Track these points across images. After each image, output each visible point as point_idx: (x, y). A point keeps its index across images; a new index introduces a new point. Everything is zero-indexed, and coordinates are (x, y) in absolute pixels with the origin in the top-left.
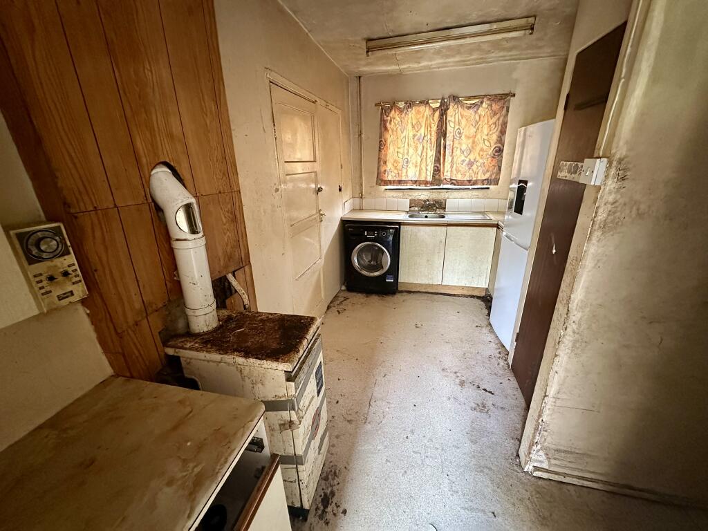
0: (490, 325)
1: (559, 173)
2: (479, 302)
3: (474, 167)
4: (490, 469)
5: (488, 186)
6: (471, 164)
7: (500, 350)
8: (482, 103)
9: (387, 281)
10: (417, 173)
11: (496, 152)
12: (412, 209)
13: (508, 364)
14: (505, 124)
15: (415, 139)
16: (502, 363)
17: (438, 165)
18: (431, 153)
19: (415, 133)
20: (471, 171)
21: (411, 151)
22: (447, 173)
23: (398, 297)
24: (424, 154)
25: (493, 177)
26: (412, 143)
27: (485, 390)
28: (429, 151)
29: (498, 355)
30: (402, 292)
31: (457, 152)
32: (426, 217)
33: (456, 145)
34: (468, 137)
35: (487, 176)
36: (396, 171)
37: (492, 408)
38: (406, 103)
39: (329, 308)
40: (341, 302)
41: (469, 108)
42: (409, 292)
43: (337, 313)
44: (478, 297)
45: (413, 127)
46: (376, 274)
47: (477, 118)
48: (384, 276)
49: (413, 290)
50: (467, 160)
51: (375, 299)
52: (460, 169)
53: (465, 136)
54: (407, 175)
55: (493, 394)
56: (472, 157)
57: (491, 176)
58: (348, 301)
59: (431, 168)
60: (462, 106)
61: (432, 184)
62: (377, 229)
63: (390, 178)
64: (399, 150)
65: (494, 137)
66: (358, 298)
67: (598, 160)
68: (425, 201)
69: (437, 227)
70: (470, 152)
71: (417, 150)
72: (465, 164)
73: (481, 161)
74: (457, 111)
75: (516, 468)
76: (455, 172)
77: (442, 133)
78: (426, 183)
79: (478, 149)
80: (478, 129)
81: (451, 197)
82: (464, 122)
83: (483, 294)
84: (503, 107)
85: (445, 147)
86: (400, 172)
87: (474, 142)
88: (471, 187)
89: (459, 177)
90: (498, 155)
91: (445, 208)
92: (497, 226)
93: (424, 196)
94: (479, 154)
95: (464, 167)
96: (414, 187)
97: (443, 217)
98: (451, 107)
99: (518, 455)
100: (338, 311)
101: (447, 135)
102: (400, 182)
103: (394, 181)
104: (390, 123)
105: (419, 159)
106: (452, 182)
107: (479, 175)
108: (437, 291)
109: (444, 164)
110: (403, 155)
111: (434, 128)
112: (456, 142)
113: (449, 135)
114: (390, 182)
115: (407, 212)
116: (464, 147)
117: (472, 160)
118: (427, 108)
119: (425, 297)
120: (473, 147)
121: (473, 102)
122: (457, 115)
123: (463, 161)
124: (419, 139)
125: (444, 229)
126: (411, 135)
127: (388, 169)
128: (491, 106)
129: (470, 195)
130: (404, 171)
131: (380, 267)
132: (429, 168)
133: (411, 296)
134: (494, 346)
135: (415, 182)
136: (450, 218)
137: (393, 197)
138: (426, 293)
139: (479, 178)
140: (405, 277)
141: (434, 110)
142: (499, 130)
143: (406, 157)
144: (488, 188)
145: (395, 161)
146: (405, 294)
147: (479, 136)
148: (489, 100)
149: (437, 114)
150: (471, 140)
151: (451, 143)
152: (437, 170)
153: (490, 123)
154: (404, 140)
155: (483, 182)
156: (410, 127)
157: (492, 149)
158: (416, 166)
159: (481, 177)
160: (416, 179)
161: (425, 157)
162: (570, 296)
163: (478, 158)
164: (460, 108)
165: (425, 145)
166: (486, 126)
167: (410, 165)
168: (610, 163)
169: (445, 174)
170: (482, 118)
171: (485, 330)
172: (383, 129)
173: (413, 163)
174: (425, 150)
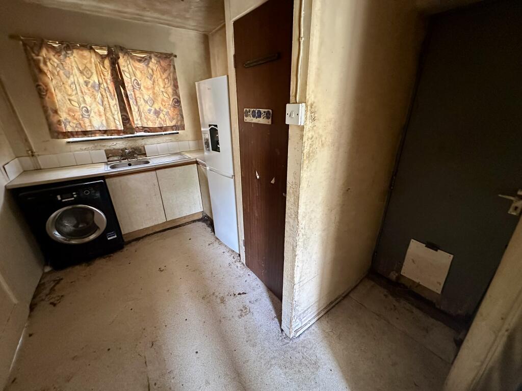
1: (245, 118)
5: (178, 131)
6: (157, 113)
7: (233, 256)
8: (150, 58)
9: (109, 239)
10: (104, 122)
11: (176, 102)
12: (111, 159)
13: (242, 264)
14: (175, 80)
15: (89, 86)
16: (239, 264)
17: (125, 114)
18: (114, 102)
19: (86, 79)
20: (159, 119)
21: (88, 99)
23: (127, 249)
24: (105, 102)
25: (179, 124)
26: (87, 91)
27: (239, 294)
28: (110, 100)
29: (234, 260)
30: (130, 242)
31: (141, 102)
32: (130, 165)
33: (138, 95)
34: (148, 89)
35: (173, 123)
36: (75, 121)
37: (251, 305)
38: (61, 43)
39: (32, 307)
41: (140, 61)
42: (138, 239)
43: (52, 306)
44: (199, 220)
45: (81, 72)
47: (150, 71)
48: (103, 236)
49: (141, 236)
50: (153, 109)
53: (144, 87)
55: (245, 293)
56: (157, 106)
59: (118, 116)
60: (133, 58)
61: (124, 132)
62: (76, 189)
63: (70, 129)
64: (71, 98)
65: (170, 90)
67: (300, 104)
69: (147, 173)
70: (154, 102)
71: (95, 99)
72: (152, 113)
73: (165, 110)
74: (128, 63)
76: (145, 121)
77: (119, 82)
78: (118, 132)
79: (159, 99)
80: (154, 82)
82: (138, 73)
84: (170, 65)
85: (127, 97)
86: (81, 122)
87: (154, 93)
88: (163, 133)
89: (150, 125)
90: (178, 106)
91: (145, 154)
92: (197, 162)
94: (162, 104)
95: (152, 116)
96: (105, 137)
97: (148, 162)
98: (121, 57)
99: (282, 330)
101: (126, 85)
102: (85, 133)
103: (77, 132)
104: (45, 63)
105: (102, 109)
108: (164, 228)
110: (79, 103)
111: (108, 76)
112: (137, 92)
113: (128, 86)
114: (72, 134)
115: (106, 163)
116: (146, 97)
117: (158, 109)
118: (93, 55)
121: (144, 56)
122: (129, 66)
123: (150, 110)
124: (93, 87)
125: (153, 173)
126: (81, 81)
127: (62, 119)
128: (159, 61)
130: (87, 121)
131: (95, 228)
132: (116, 117)
133: (141, 242)
136: (154, 162)
137: (82, 150)
138: (155, 233)
139: (168, 125)
140: (127, 228)
141: (103, 57)
142: (172, 84)
143: (83, 105)
144: (178, 133)
145: (70, 110)
146: (133, 243)
147: (157, 88)
148: (156, 56)
149: (107, 63)
150: (150, 92)
151: (132, 93)
152: (126, 120)
153: (164, 77)
154: (73, 86)
155: (172, 128)
156: (76, 71)
157: (172, 100)
158: (100, 116)
159: (169, 123)
160: (105, 129)
161: (107, 106)
162: (298, 212)
163: (162, 108)
164: (131, 60)
165: (104, 94)
166: (160, 80)
167: (92, 114)
168: (307, 106)
169: (136, 122)
170: (155, 72)
171: (216, 244)
173: (95, 113)
174: (106, 99)
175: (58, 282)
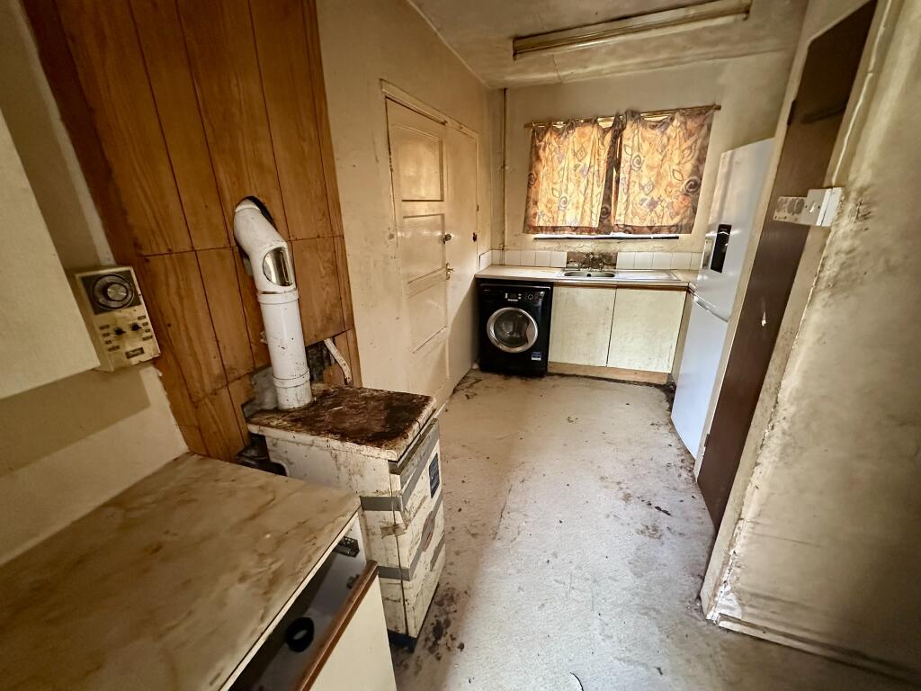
0: (671, 423)
1: (776, 214)
2: (658, 392)
3: (658, 209)
4: (658, 612)
5: (678, 235)
6: (653, 204)
7: (683, 457)
8: (672, 119)
9: (533, 359)
10: (579, 217)
11: (691, 187)
12: (570, 265)
13: (693, 476)
14: (704, 149)
15: (578, 171)
16: (685, 474)
17: (608, 206)
18: (599, 190)
19: (577, 162)
20: (653, 214)
21: (571, 187)
22: (619, 217)
23: (546, 381)
24: (589, 191)
25: (685, 222)
26: (573, 177)
27: (658, 508)
28: (595, 188)
29: (681, 464)
30: (552, 375)
31: (635, 189)
32: (589, 275)
33: (634, 177)
34: (651, 168)
35: (676, 220)
36: (550, 215)
37: (667, 533)
38: (566, 123)
39: (455, 391)
40: (471, 385)
41: (653, 127)
42: (562, 375)
43: (465, 398)
44: (657, 386)
45: (575, 154)
46: (519, 349)
47: (665, 139)
48: (529, 353)
49: (567, 373)
50: (649, 199)
51: (515, 382)
52: (638, 211)
53: (647, 166)
54: (564, 220)
55: (669, 514)
56: (655, 195)
57: (681, 220)
58: (480, 383)
59: (597, 210)
60: (644, 125)
61: (598, 231)
62: (523, 291)
63: (541, 223)
64: (555, 186)
65: (689, 167)
66: (495, 380)
67: (828, 191)
68: (588, 255)
69: (603, 290)
70: (653, 188)
71: (579, 186)
72: (645, 204)
73: (668, 200)
74: (636, 132)
75: (695, 614)
76: (630, 216)
77: (614, 162)
78: (590, 230)
79: (664, 183)
80: (665, 156)
81: (624, 249)
82: (645, 146)
83: (664, 381)
84: (703, 126)
85: (618, 182)
86: (555, 215)
87: (659, 174)
88: (652, 236)
89: (636, 222)
90: (693, 192)
91: (615, 265)
92: (688, 290)
93: (587, 247)
94: (666, 191)
95: (644, 208)
96: (575, 235)
97: (613, 276)
98: (628, 127)
99: (699, 598)
100: (467, 396)
101: (622, 165)
102: (554, 229)
103: (547, 227)
104: (544, 150)
105: (582, 199)
106: (626, 229)
107: (665, 220)
108: (599, 376)
109: (616, 205)
110: (560, 193)
111: (604, 156)
112: (634, 174)
113: (624, 166)
114: (541, 229)
115: (563, 269)
116: (645, 181)
117: (656, 199)
118: (595, 129)
119: (583, 382)
120: (657, 182)
121: (661, 118)
122: (636, 138)
123: (643, 200)
124: (582, 171)
125: (613, 291)
126: (572, 165)
127: (539, 212)
128: (685, 123)
129: (651, 247)
130: (561, 213)
131: (524, 340)
132: (595, 210)
133: (564, 380)
134: (676, 452)
135: (576, 229)
136: (620, 277)
137: (545, 249)
138: (585, 377)
139: (665, 223)
140: (557, 355)
141: (605, 131)
142: (696, 156)
143: (564, 194)
144: (677, 238)
145: (549, 201)
146: (556, 377)
147: (666, 166)
148: (683, 115)
149: (609, 137)
150: (654, 172)
151: (627, 176)
152: (606, 213)
153: (684, 147)
154: (561, 173)
155: (670, 229)
156: (570, 154)
157: (685, 182)
158: (577, 208)
159: (667, 221)
160: (576, 225)
161: (589, 195)
162: (780, 383)
163: (664, 196)
164: (641, 128)
165: (591, 180)
166: (677, 152)
167: (570, 206)
168: (846, 195)
169: (617, 218)
170: (671, 141)
171: (664, 430)
172: (534, 159)
173: (573, 204)
174: (590, 186)
175: (478, 381)
